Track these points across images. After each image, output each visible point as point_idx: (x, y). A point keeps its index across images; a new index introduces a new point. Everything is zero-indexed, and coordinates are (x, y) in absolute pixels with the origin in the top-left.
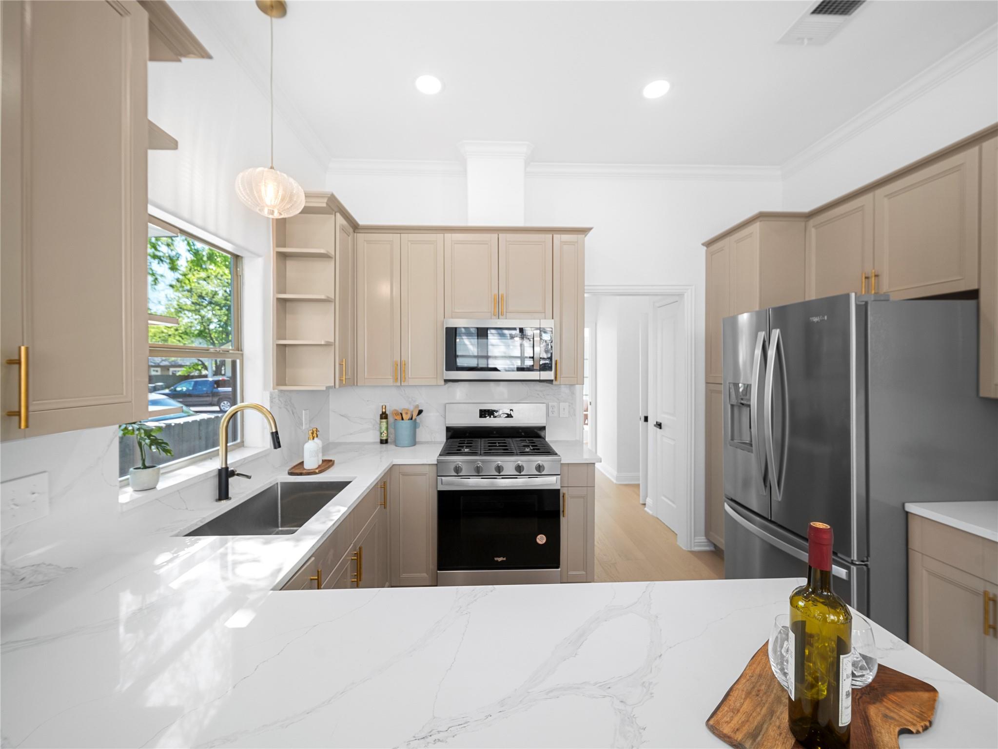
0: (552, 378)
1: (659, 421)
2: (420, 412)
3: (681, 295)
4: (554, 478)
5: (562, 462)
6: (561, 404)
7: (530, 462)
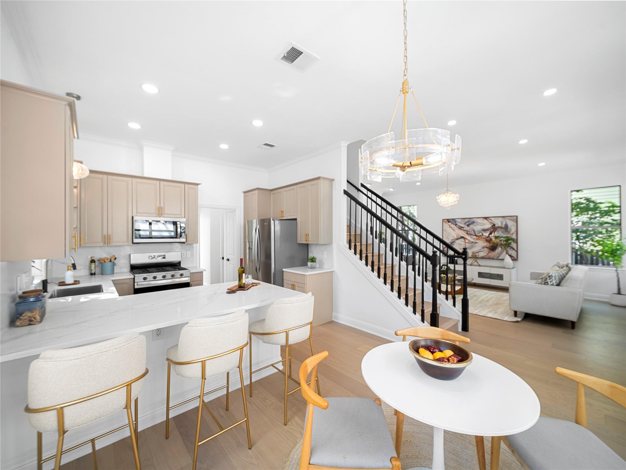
0: (185, 241)
1: (228, 258)
2: (116, 258)
3: (235, 210)
4: (187, 278)
5: (191, 272)
6: (187, 252)
7: (178, 273)
